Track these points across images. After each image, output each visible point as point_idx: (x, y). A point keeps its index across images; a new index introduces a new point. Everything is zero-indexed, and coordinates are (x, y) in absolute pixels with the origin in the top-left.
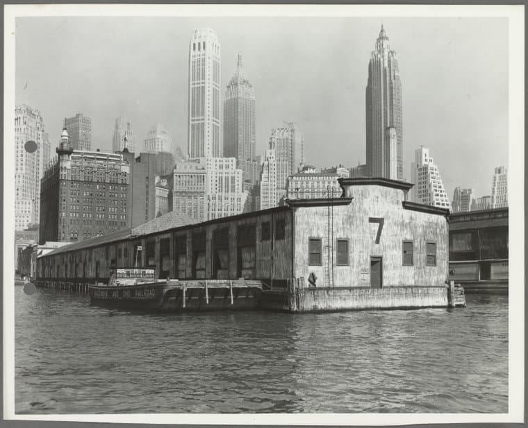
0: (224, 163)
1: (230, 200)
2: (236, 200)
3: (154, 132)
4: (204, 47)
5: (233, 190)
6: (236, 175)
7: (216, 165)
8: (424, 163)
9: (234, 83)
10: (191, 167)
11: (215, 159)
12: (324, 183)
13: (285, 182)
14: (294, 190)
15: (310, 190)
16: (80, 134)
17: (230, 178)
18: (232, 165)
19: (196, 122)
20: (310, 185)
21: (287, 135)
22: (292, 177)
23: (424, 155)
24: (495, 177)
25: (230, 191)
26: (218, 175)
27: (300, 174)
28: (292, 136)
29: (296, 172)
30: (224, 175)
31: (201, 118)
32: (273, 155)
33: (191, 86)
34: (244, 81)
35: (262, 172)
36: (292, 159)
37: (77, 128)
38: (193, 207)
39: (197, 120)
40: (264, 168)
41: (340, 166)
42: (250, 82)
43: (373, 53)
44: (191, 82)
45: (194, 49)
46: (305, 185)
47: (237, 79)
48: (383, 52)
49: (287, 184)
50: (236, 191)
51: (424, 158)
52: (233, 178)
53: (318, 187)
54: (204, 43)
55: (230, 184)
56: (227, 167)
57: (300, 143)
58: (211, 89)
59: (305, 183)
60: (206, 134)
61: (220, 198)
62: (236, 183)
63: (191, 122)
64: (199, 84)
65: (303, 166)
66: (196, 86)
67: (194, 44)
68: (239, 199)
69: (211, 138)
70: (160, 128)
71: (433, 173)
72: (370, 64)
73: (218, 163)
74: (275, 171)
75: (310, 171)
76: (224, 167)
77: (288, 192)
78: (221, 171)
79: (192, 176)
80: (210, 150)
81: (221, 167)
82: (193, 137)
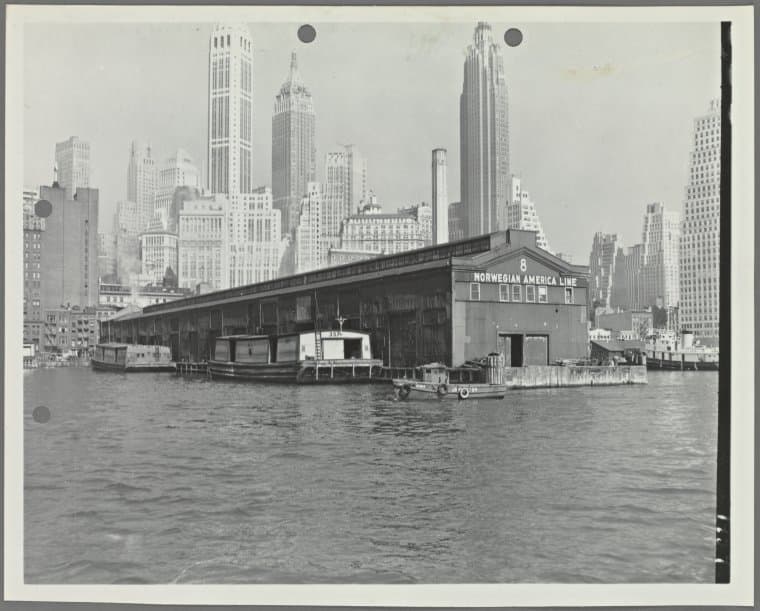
0: (256, 202)
1: (263, 252)
2: (271, 251)
3: (174, 160)
4: (229, 43)
5: (268, 238)
6: (272, 218)
7: (245, 204)
8: (515, 198)
9: (286, 92)
10: (203, 207)
11: (243, 195)
12: (391, 227)
13: (339, 226)
14: (350, 238)
15: (372, 238)
16: (75, 164)
17: (264, 222)
18: (267, 204)
19: (218, 146)
20: (372, 231)
21: (342, 162)
22: (348, 220)
23: (514, 188)
24: (647, 218)
25: (263, 239)
26: (247, 218)
27: (360, 216)
28: (349, 163)
29: (355, 212)
30: (256, 218)
31: (224, 139)
32: (317, 190)
33: (212, 96)
34: (299, 89)
35: (301, 213)
36: (349, 194)
37: (70, 156)
38: (206, 261)
39: (219, 143)
40: (304, 208)
41: (423, 204)
42: (308, 90)
43: (469, 47)
44: (212, 91)
45: (216, 45)
46: (365, 230)
47: (289, 86)
48: (483, 46)
49: (342, 230)
50: (272, 238)
51: (515, 192)
52: (268, 222)
53: (383, 232)
54: (229, 37)
55: (264, 230)
56: (261, 206)
57: (362, 173)
58: (238, 100)
59: (365, 227)
60: (231, 162)
61: (250, 249)
62: (272, 228)
63: (211, 146)
64: (222, 92)
65: (363, 205)
66: (218, 96)
67: (216, 39)
68: (276, 251)
69: (238, 167)
70: (182, 154)
71: (526, 213)
72: (466, 64)
73: (248, 202)
74: (320, 212)
75: (375, 211)
76: (256, 207)
77: (341, 241)
78: (252, 212)
79: (204, 220)
80: (238, 184)
81: (252, 206)
82: (214, 166)
